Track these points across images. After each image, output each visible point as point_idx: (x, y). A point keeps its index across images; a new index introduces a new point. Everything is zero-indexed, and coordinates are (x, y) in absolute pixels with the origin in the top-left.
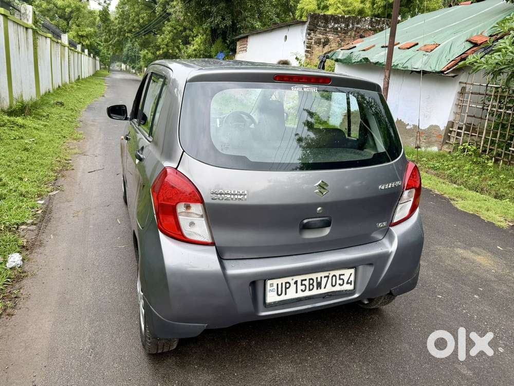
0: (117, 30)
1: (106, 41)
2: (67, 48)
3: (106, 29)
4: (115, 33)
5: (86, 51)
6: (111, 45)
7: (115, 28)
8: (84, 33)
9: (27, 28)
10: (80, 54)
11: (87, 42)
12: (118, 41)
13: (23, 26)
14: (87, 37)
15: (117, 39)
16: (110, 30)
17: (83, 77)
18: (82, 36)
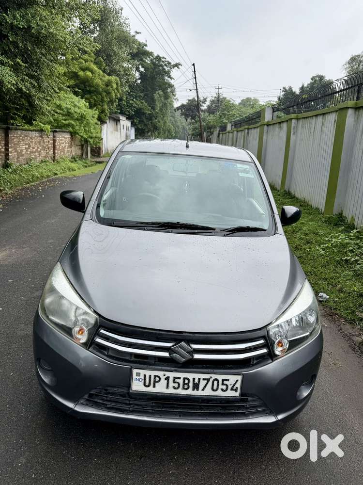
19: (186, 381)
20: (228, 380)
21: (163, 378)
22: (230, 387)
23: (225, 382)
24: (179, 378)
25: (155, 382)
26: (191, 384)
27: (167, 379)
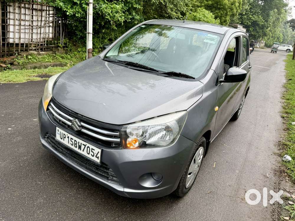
19: (76, 143)
20: (94, 150)
21: (67, 136)
22: (95, 155)
23: (93, 151)
24: (73, 139)
25: (64, 138)
26: (78, 145)
27: (68, 137)
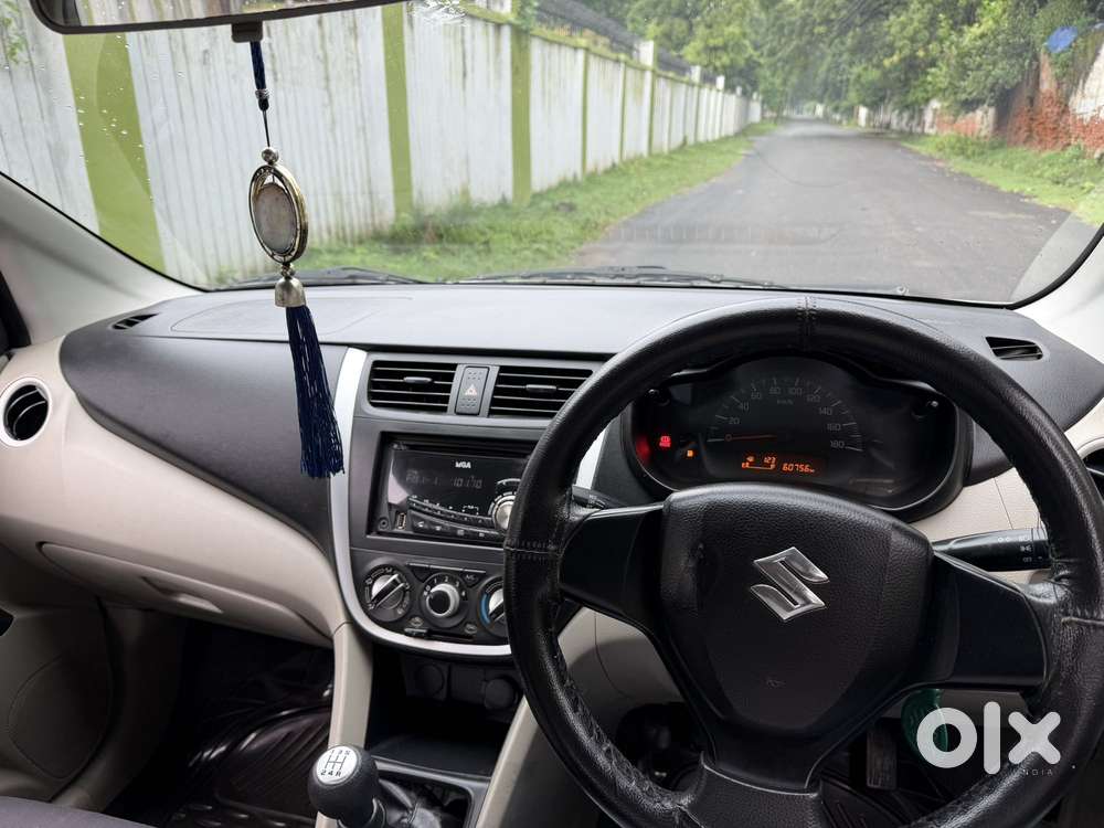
0: (798, 23)
1: (772, 53)
2: (648, 75)
3: (773, 25)
4: (792, 32)
5: (721, 81)
6: (779, 60)
7: (793, 18)
8: (719, 42)
9: (498, 26)
10: (696, 89)
11: (725, 59)
12: (797, 47)
13: (486, 21)
14: (725, 48)
15: (795, 43)
16: (782, 27)
17: (701, 138)
18: (716, 48)
